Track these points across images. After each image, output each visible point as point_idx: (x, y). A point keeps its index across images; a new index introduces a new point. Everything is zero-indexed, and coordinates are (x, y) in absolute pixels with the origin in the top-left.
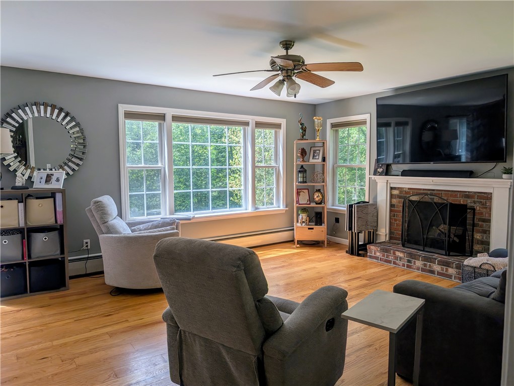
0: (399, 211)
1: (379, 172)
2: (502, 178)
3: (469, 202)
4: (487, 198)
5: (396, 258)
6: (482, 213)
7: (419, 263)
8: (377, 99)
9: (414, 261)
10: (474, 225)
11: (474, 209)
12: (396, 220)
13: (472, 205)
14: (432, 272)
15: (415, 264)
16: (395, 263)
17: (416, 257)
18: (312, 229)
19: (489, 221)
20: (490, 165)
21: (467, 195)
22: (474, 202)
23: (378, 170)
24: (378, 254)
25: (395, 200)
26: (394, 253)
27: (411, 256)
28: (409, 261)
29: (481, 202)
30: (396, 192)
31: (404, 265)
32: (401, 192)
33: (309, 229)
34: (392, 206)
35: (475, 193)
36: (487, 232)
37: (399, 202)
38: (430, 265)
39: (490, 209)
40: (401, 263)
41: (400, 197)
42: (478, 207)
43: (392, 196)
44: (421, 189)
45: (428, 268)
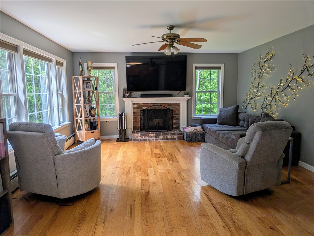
0: (138, 115)
1: (127, 96)
2: (184, 97)
3: (170, 108)
4: (178, 105)
5: (149, 137)
6: (176, 112)
7: (161, 137)
8: (126, 56)
9: (159, 137)
10: (173, 117)
11: (173, 110)
12: (136, 120)
13: (172, 108)
14: (167, 139)
15: (159, 138)
16: (148, 140)
17: (159, 135)
18: (93, 132)
19: (179, 114)
20: (178, 92)
21: (170, 105)
22: (173, 107)
23: (126, 95)
24: (139, 138)
25: (135, 110)
26: (148, 135)
27: (157, 134)
28: (156, 137)
29: (175, 107)
30: (136, 106)
31: (153, 140)
32: (138, 106)
33: (92, 132)
34: (134, 113)
35: (173, 103)
36: (178, 119)
37: (138, 111)
38: (166, 136)
39: (179, 110)
40: (152, 139)
41: (137, 108)
42: (174, 109)
43: (134, 108)
44: (149, 104)
45: (165, 138)
